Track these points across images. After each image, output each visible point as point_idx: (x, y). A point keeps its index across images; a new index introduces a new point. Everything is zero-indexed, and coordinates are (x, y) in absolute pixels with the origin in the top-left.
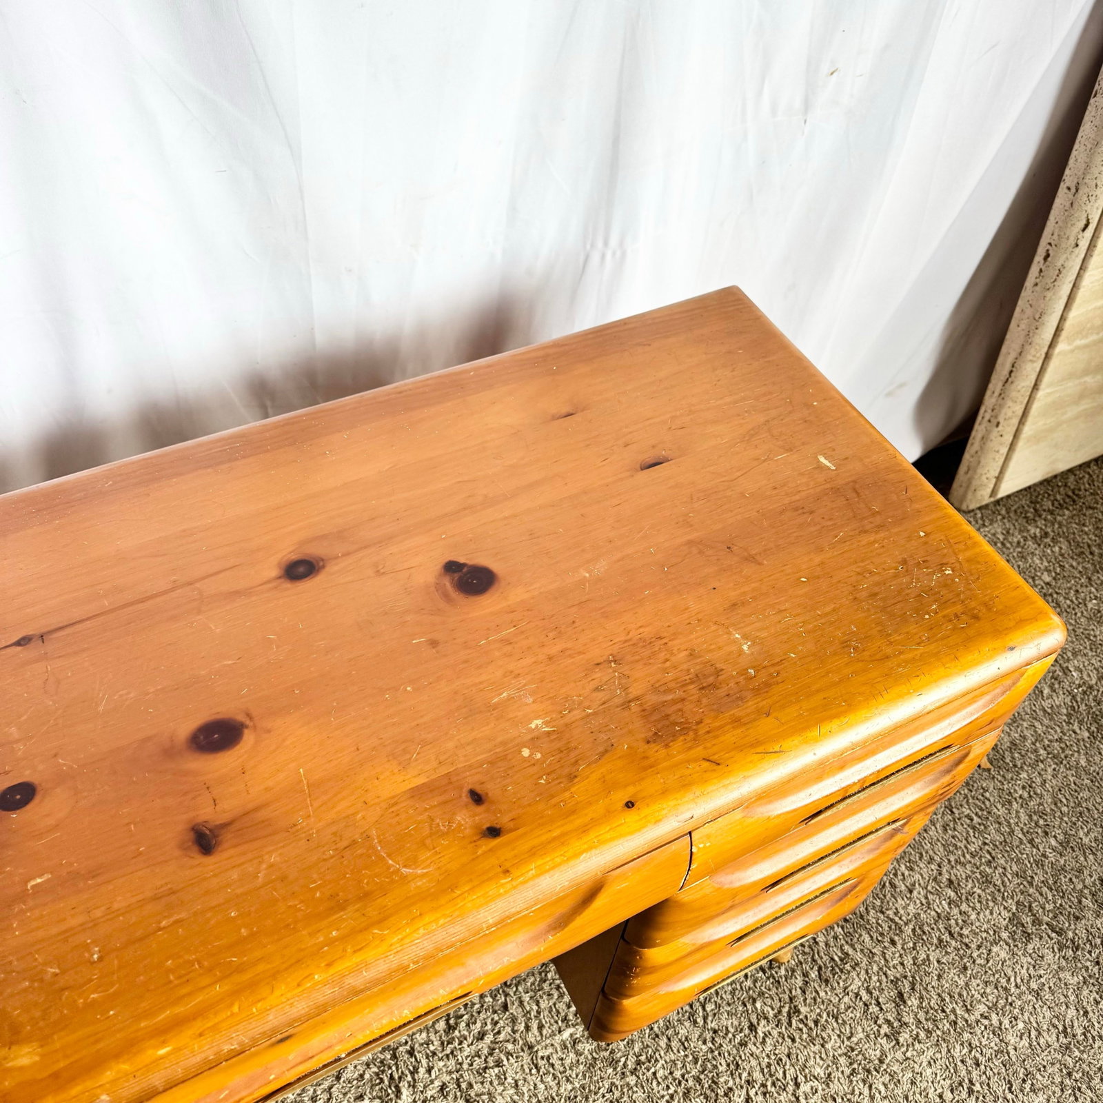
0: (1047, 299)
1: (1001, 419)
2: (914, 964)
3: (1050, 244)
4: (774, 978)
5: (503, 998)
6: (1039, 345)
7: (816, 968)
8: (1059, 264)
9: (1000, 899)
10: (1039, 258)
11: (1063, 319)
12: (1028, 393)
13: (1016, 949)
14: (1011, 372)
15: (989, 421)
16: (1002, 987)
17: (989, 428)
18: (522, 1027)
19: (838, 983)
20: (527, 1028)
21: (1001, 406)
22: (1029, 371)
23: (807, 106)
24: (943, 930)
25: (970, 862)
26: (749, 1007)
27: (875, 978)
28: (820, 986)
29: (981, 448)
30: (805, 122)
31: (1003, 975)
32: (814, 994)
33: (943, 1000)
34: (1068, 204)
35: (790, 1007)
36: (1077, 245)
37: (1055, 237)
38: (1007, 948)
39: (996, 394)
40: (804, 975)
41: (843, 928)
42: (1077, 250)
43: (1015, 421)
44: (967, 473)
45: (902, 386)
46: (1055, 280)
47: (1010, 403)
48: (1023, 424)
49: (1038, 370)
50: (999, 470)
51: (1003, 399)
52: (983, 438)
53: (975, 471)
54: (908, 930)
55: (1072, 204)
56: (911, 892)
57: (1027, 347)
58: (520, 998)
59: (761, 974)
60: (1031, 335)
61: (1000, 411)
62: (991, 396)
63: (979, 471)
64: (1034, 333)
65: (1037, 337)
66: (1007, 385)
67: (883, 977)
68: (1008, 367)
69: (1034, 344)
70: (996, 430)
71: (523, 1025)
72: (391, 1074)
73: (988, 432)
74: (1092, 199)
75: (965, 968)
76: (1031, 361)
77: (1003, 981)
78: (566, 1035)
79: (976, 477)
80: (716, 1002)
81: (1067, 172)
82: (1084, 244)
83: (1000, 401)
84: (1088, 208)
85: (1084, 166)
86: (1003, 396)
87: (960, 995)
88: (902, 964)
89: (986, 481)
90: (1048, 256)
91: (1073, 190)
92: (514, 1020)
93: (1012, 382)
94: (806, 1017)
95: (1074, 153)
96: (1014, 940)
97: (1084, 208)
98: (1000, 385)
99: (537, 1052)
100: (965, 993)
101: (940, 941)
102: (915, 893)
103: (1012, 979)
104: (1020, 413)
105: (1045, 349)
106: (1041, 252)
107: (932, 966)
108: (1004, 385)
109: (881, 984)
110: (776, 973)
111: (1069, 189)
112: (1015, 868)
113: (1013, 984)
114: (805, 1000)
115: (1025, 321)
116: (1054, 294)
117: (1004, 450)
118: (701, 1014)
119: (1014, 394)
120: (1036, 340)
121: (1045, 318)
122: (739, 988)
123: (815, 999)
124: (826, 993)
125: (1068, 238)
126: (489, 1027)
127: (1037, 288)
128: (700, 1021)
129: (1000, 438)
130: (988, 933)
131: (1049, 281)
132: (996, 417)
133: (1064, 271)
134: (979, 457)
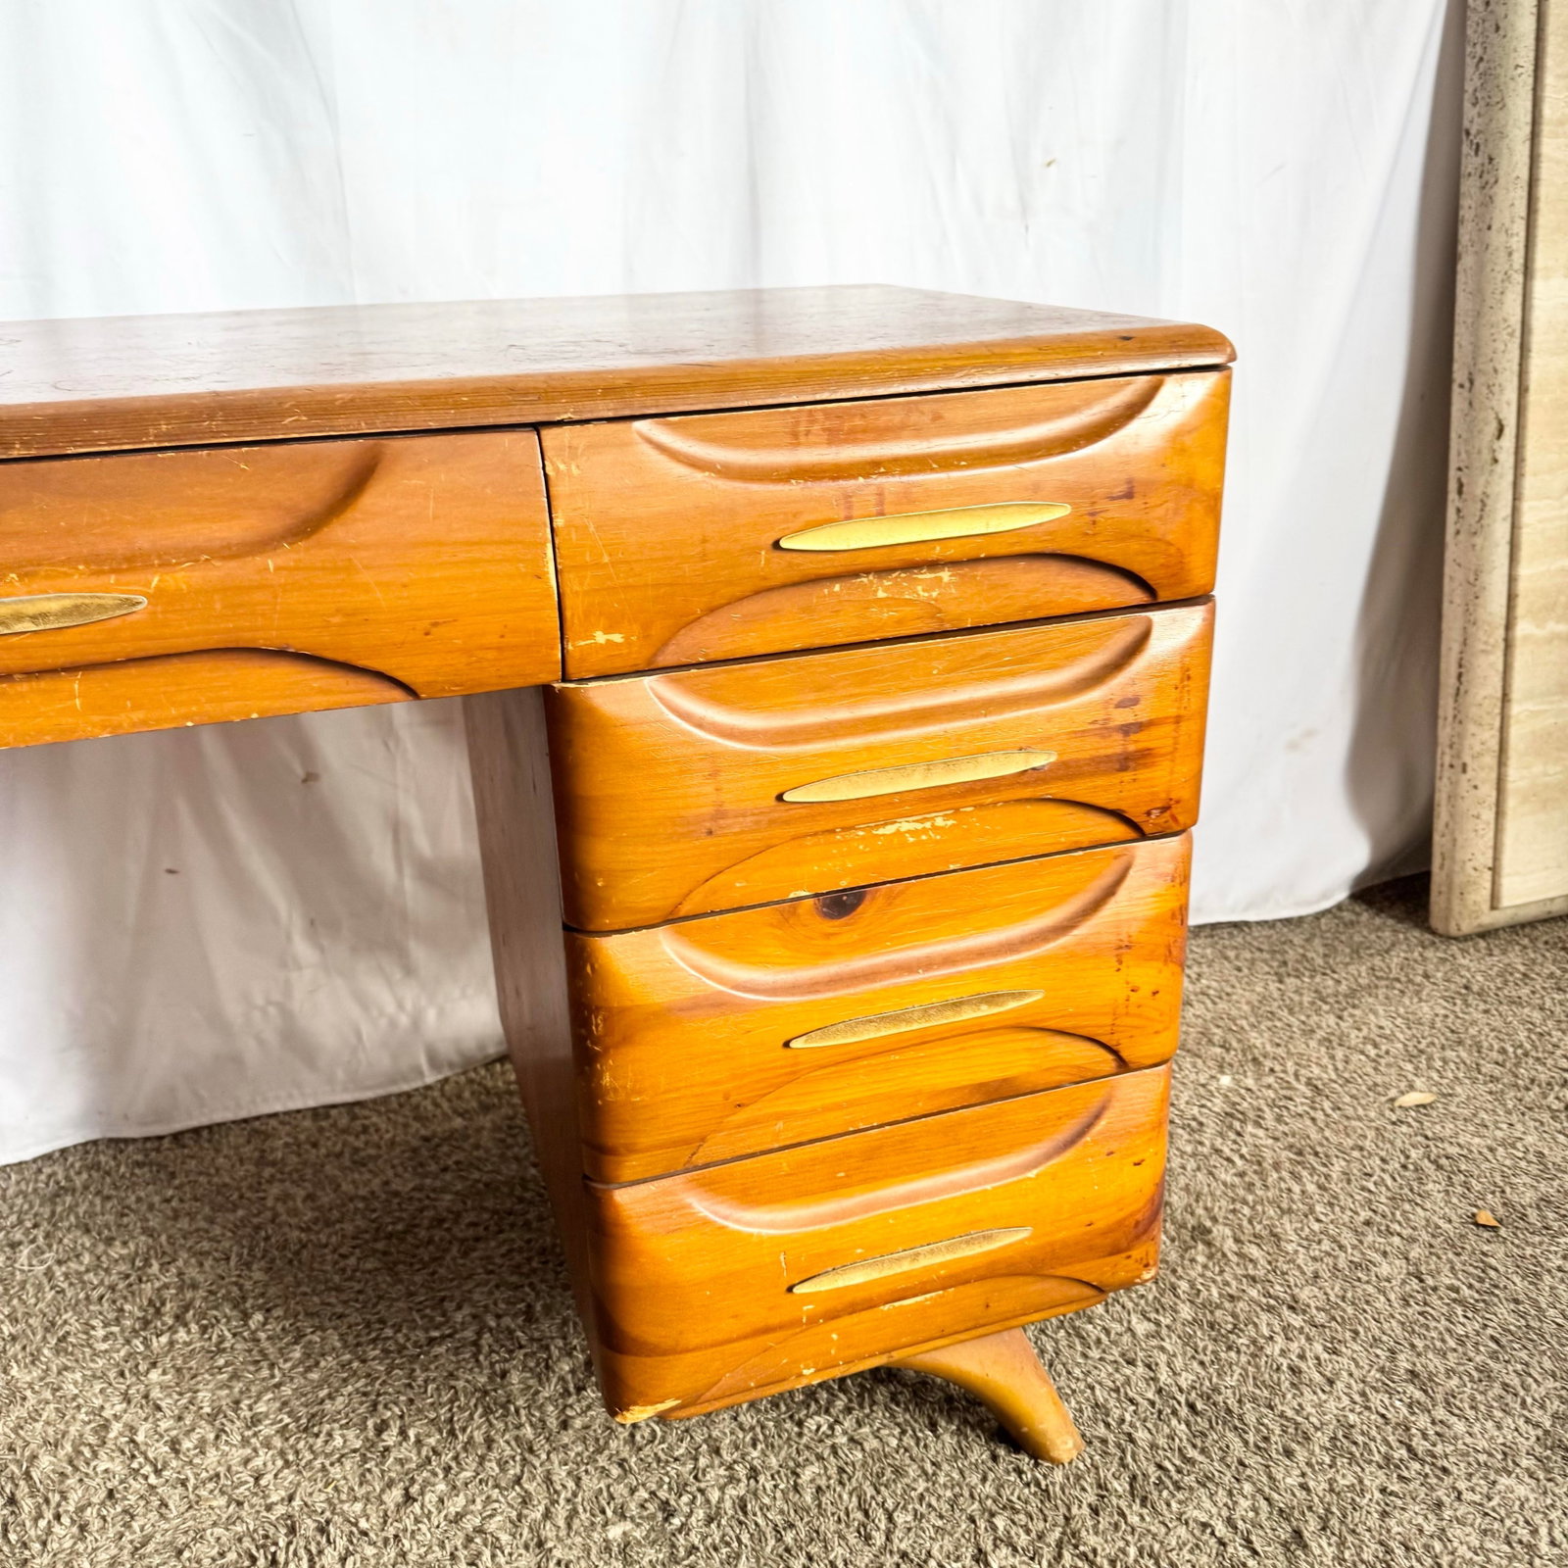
0: (1478, 548)
1: (1467, 759)
2: (1332, 1490)
3: (1460, 469)
4: (1038, 1485)
5: (518, 1470)
6: (1489, 624)
7: (1126, 1477)
8: (1479, 492)
9: (1517, 1406)
10: (1452, 495)
11: (1512, 579)
12: (1497, 711)
13: (1550, 1485)
14: (1460, 676)
15: (1452, 766)
16: (1520, 1542)
17: (1454, 779)
18: (537, 1514)
19: (1168, 1505)
20: (547, 1515)
21: (1460, 736)
22: (1487, 668)
23: (1025, 208)
24: (1395, 1444)
25: (1455, 1350)
26: (982, 1524)
27: (1244, 1504)
28: (1130, 1506)
29: (1452, 815)
30: (1027, 228)
31: (1521, 1523)
32: (1116, 1517)
33: (1389, 1551)
34: (1466, 405)
35: (1064, 1533)
36: (1496, 461)
37: (1464, 456)
38: (1533, 1482)
39: (1450, 719)
40: (1100, 1486)
41: (1188, 1425)
42: (1498, 468)
43: (1490, 760)
44: (1442, 867)
45: (1310, 734)
46: (1481, 518)
47: (1472, 728)
48: (1505, 765)
49: (1500, 667)
50: (1490, 853)
51: (1460, 722)
52: (1449, 797)
53: (1453, 859)
54: (1322, 1438)
55: (1471, 404)
56: (1331, 1382)
57: (1472, 630)
58: (548, 1471)
59: (1013, 1477)
60: (1471, 608)
61: (1461, 744)
62: (1444, 726)
63: (1460, 855)
64: (1475, 605)
65: (1480, 611)
66: (1460, 700)
67: (1263, 1504)
68: (1453, 670)
69: (1480, 623)
70: (1464, 778)
71: (541, 1508)
72: (274, 1554)
73: (1454, 784)
74: (1496, 389)
75: (1439, 1505)
76: (1483, 651)
77: (1523, 1533)
78: (615, 1532)
79: (1457, 868)
80: (916, 1511)
81: (1456, 366)
82: (1507, 458)
83: (1458, 728)
84: (1494, 403)
85: (1470, 348)
86: (1459, 717)
87: (1427, 1547)
88: (1304, 1487)
89: (1473, 873)
90: (1461, 486)
91: (1467, 385)
92: (526, 1500)
93: (1466, 692)
94: (1095, 1551)
95: (1457, 339)
96: (1548, 1471)
97: (1487, 402)
98: (1451, 701)
99: (550, 1550)
100: (1438, 1546)
101: (1387, 1458)
102: (1339, 1385)
103: (1543, 1531)
104: (1494, 744)
105: (1501, 633)
106: (1452, 486)
107: (1368, 1496)
108: (1456, 701)
109: (1257, 1514)
110: (1045, 1476)
111: (1461, 386)
112: (1547, 1364)
113: (1546, 1539)
114: (1095, 1526)
115: (1459, 591)
116: (1485, 539)
117: (1489, 815)
118: (883, 1526)
119: (1474, 711)
120: (1481, 615)
121: (1484, 578)
122: (966, 1494)
123: (1116, 1527)
124: (1142, 1518)
125: (1479, 452)
126: (479, 1506)
127: (1461, 537)
128: (879, 1539)
129: (1474, 791)
130: (1490, 1455)
131: (1473, 520)
132: (1458, 756)
133: (1489, 502)
134: (1453, 833)
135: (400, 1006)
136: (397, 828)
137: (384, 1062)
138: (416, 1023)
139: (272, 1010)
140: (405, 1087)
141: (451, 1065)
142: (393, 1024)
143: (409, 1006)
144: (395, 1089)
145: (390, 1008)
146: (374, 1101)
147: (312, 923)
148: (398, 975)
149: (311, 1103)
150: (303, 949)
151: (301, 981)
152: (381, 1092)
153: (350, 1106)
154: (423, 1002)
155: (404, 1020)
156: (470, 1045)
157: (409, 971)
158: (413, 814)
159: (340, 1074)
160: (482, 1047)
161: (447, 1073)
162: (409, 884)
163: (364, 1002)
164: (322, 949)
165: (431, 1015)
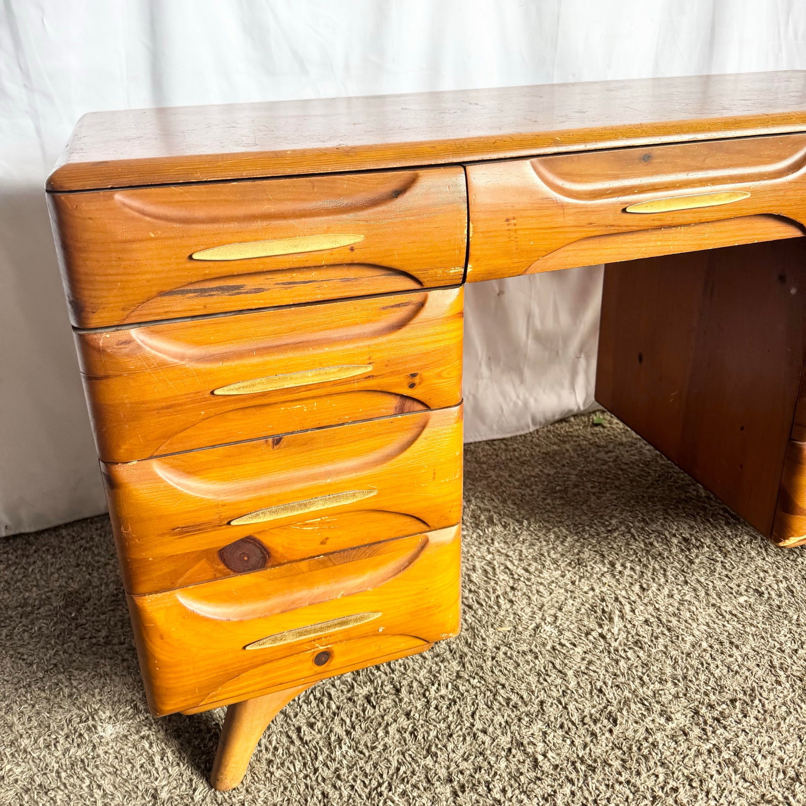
135: (518, 397)
136: (529, 316)
137: (514, 421)
138: (526, 404)
139: (470, 397)
140: (522, 433)
141: (540, 424)
142: (515, 404)
143: (521, 397)
144: (518, 433)
145: (514, 398)
146: (511, 438)
147: (490, 358)
148: (517, 383)
149: (485, 439)
150: (484, 370)
151: (482, 383)
152: (513, 435)
153: (502, 440)
154: (527, 395)
155: (520, 403)
156: (549, 415)
157: (522, 381)
158: (536, 311)
159: (495, 427)
160: (554, 416)
161: (538, 427)
162: (530, 342)
163: (504, 394)
164: (491, 370)
165: (532, 401)
